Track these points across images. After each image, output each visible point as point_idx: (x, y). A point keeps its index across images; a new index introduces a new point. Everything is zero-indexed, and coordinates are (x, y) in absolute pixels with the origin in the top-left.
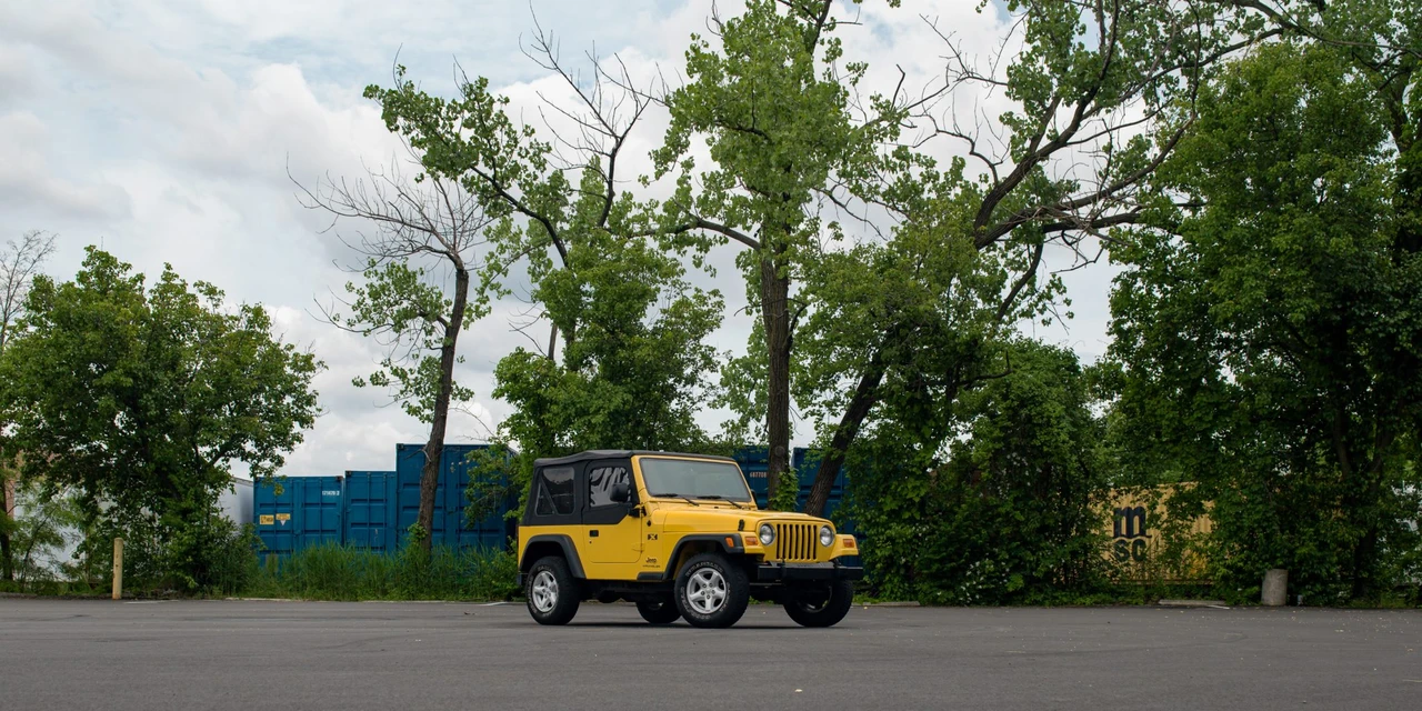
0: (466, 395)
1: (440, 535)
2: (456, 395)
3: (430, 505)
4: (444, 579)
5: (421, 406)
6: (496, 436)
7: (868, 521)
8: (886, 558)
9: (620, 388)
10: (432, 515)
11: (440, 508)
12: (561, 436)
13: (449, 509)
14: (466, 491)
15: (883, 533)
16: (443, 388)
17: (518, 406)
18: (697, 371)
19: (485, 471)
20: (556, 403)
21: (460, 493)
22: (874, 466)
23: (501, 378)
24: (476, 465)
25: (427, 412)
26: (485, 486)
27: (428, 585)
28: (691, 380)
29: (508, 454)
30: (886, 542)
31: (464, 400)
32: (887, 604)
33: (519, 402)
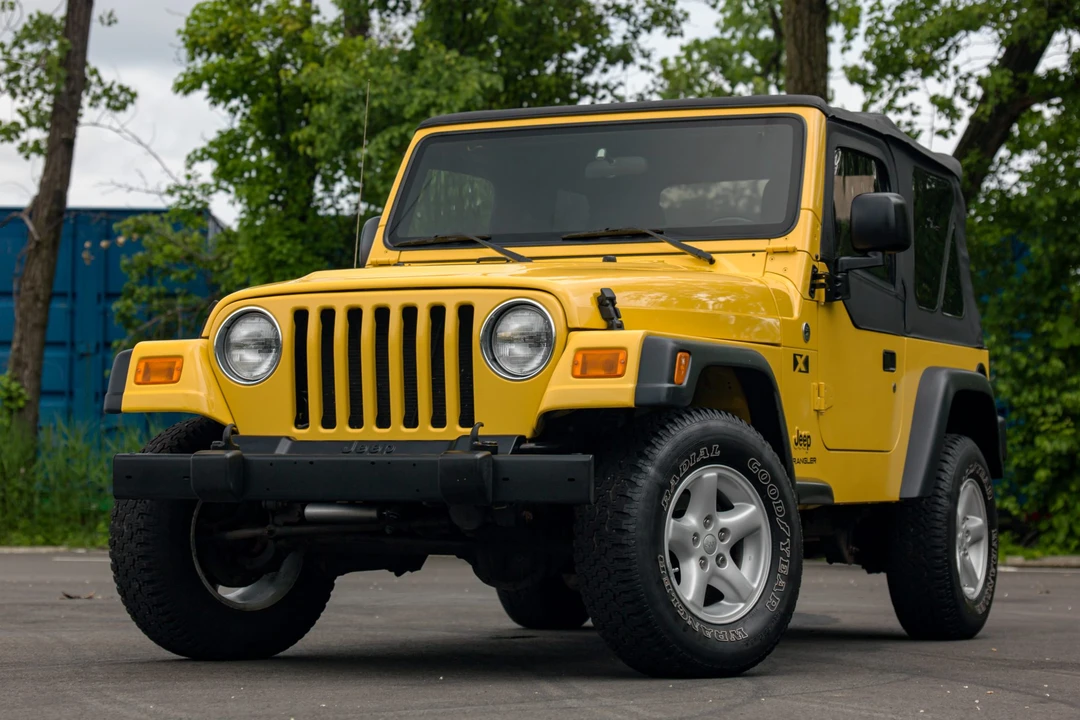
0: (120, 99)
1: (60, 403)
2: (96, 98)
3: (37, 336)
4: (66, 498)
5: (22, 122)
6: (183, 182)
7: (1019, 373)
8: (1058, 456)
9: (472, 63)
10: (40, 358)
11: (60, 344)
12: (329, 183)
13: (81, 349)
14: (117, 305)
15: (1051, 401)
16: (68, 79)
17: (233, 111)
18: (635, 35)
19: (158, 260)
20: (326, 100)
21: (105, 312)
22: (1035, 248)
23: (194, 45)
24: (143, 249)
25: (36, 134)
26: (158, 296)
27: (28, 513)
28: (623, 56)
29: (211, 224)
30: (1061, 419)
31: (116, 109)
32: (1061, 559)
33: (234, 103)
